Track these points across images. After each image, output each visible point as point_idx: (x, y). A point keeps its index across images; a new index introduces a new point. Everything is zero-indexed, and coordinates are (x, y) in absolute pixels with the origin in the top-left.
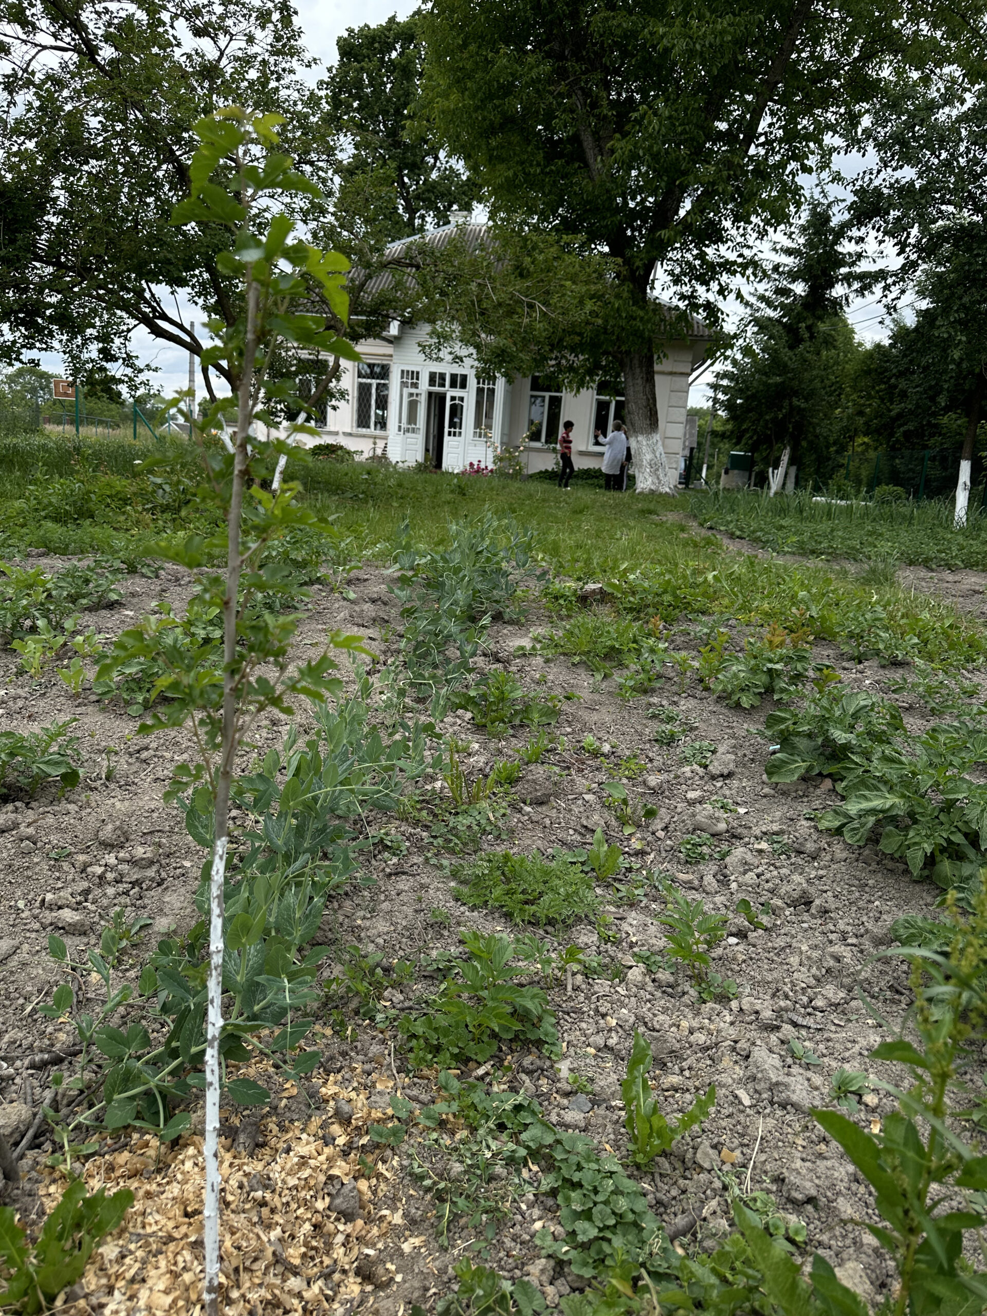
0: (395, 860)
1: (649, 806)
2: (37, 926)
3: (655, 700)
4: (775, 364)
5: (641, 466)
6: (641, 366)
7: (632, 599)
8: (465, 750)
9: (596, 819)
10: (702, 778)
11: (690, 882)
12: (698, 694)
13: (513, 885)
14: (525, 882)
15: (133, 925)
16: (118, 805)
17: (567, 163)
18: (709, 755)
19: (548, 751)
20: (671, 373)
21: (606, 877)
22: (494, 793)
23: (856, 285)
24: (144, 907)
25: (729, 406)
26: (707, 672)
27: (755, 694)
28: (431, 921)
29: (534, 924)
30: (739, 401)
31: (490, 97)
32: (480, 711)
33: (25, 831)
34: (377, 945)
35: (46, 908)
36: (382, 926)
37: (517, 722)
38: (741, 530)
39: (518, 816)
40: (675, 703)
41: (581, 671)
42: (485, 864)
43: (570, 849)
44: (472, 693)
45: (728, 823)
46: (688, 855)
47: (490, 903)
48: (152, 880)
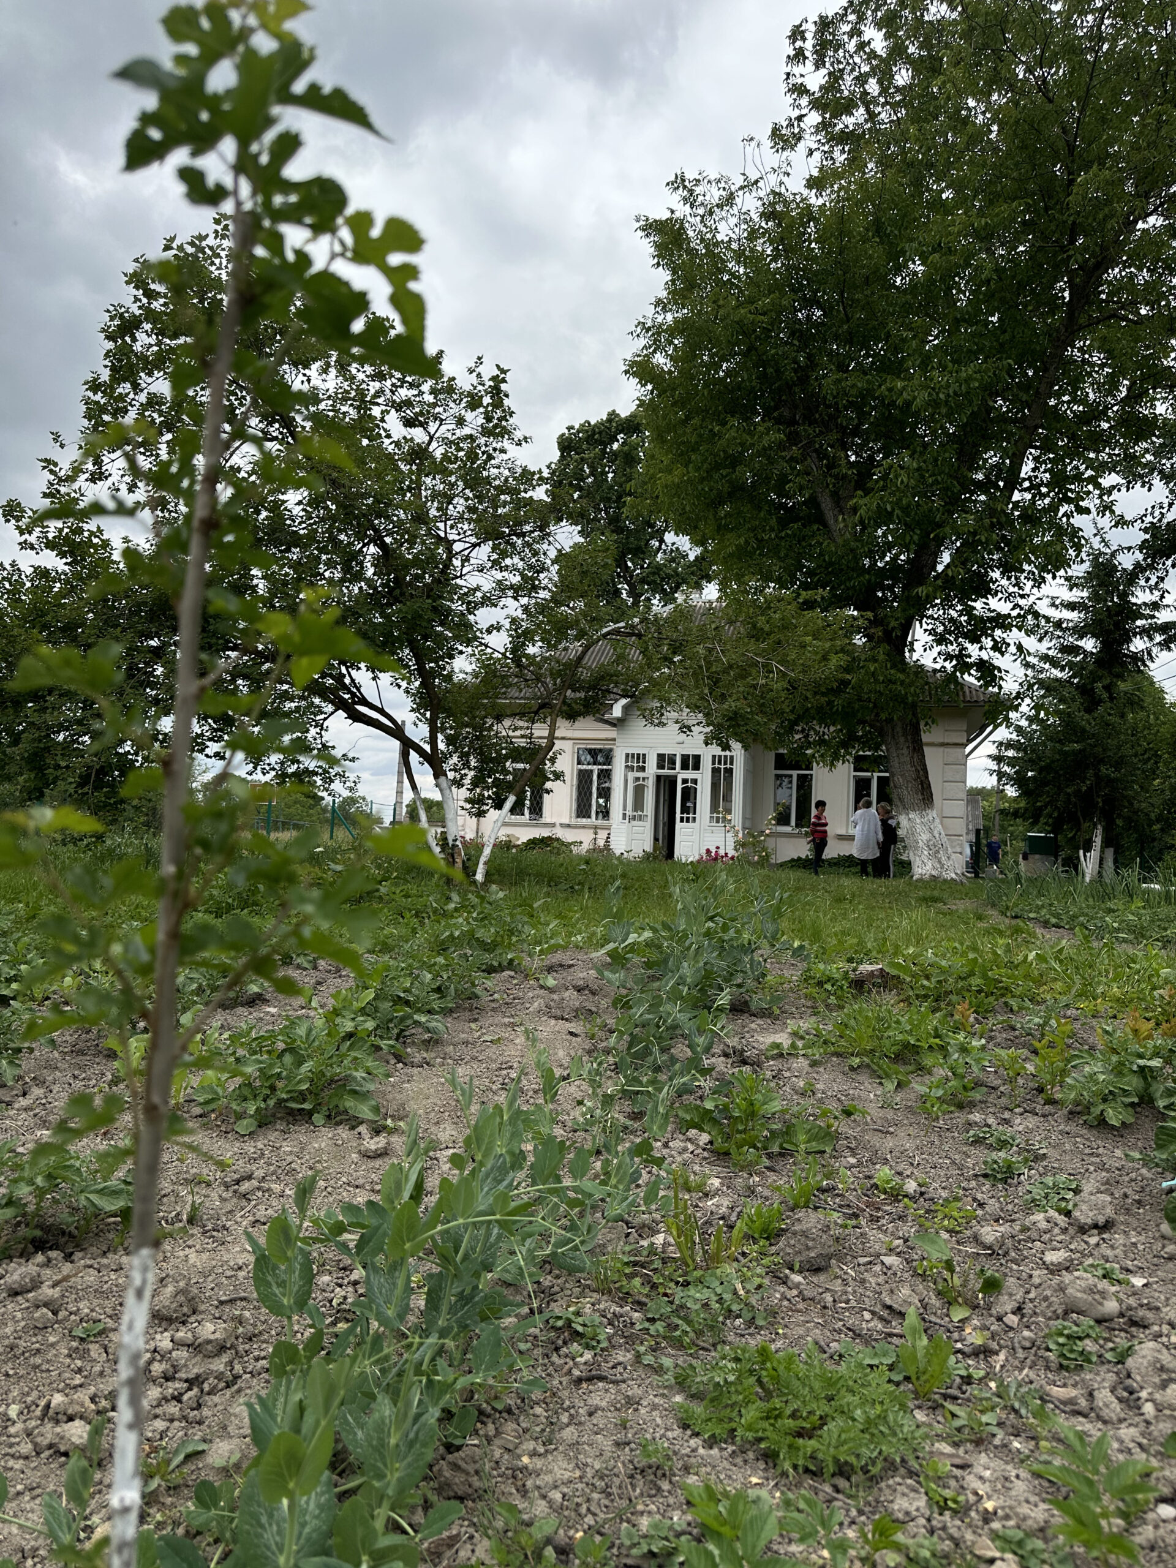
0: (588, 1356)
1: (989, 1273)
2: (26, 1448)
3: (976, 1117)
4: (1070, 728)
5: (917, 848)
6: (905, 734)
7: (925, 983)
8: (700, 1187)
9: (905, 1295)
10: (1064, 1231)
11: (1071, 1401)
12: (1038, 1108)
13: (777, 1403)
14: (796, 1397)
15: (176, 1452)
16: (193, 1258)
17: (804, 526)
18: (1070, 1195)
19: (823, 1191)
20: (942, 745)
21: (930, 1391)
22: (744, 1254)
23: (1158, 638)
24: (200, 1423)
25: (1019, 780)
26: (1048, 1077)
27: (1126, 1105)
28: (642, 1463)
29: (814, 1474)
30: (1030, 774)
31: (717, 467)
32: (721, 1132)
33: (47, 1292)
34: (550, 1503)
35: (50, 1419)
36: (560, 1469)
37: (776, 1149)
38: (1057, 916)
39: (782, 1289)
40: (1006, 1122)
41: (864, 1078)
42: (731, 1365)
43: (867, 1343)
44: (709, 1105)
45: (1120, 1301)
46: (1063, 1355)
47: (739, 1432)
48: (219, 1377)
